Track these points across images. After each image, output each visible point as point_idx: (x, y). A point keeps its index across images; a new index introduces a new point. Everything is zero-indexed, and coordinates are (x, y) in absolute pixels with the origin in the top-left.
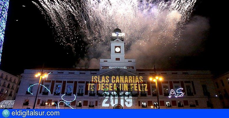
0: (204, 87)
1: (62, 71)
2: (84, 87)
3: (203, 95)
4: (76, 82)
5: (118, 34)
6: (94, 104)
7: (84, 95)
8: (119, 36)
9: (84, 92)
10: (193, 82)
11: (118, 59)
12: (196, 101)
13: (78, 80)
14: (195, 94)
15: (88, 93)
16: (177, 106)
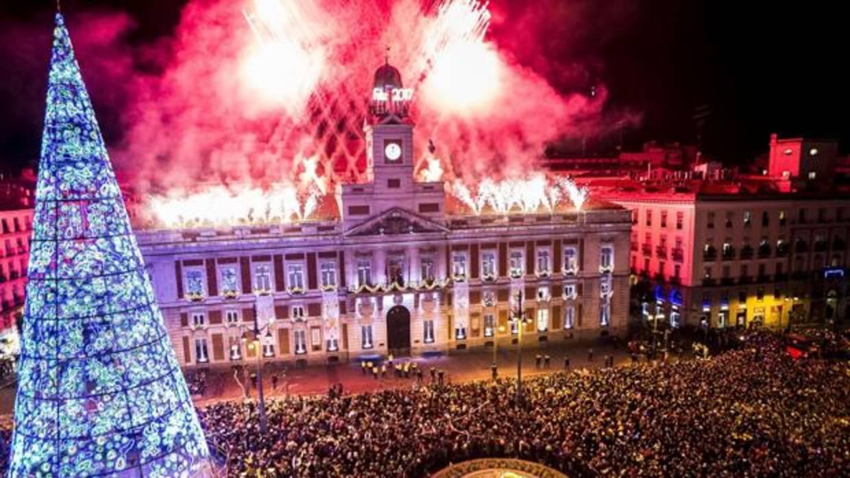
2: (305, 268)
4: (279, 259)
7: (306, 289)
8: (396, 98)
9: (305, 282)
10: (582, 240)
11: (394, 183)
12: (580, 287)
13: (284, 252)
14: (581, 269)
16: (536, 299)
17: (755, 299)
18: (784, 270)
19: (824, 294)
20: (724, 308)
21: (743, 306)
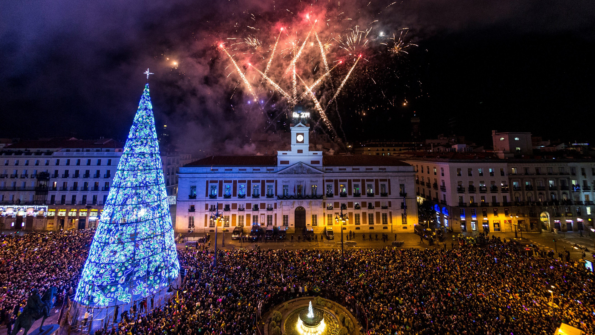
0: (402, 186)
1: (231, 168)
2: (260, 187)
3: (399, 195)
4: (249, 182)
5: (300, 115)
6: (273, 207)
7: (260, 196)
8: (302, 117)
9: (260, 193)
10: (389, 180)
11: (300, 151)
12: (390, 203)
13: (252, 179)
14: (390, 194)
15: (265, 195)
16: (367, 208)
17: (493, 215)
18: (509, 200)
19: (538, 215)
20: (474, 219)
21: (485, 219)
